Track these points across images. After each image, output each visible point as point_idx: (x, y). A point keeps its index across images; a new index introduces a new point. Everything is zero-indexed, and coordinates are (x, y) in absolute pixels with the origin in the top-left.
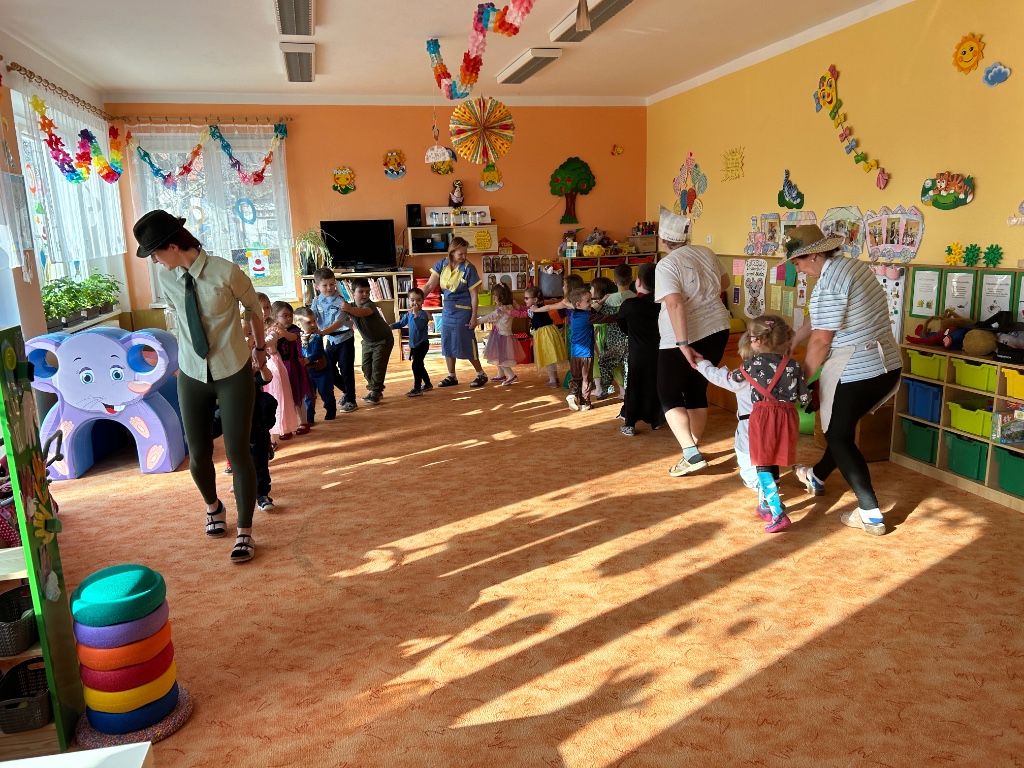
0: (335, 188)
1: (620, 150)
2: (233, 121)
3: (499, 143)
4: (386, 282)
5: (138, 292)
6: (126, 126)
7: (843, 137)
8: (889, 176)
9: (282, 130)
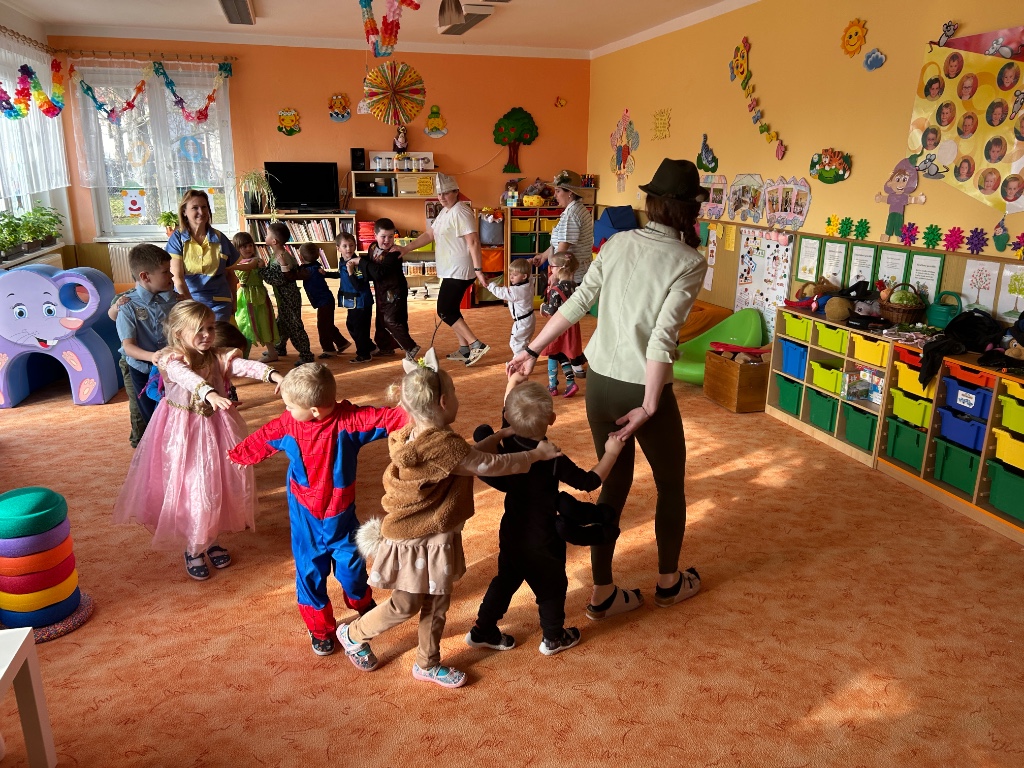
0: (280, 129)
1: (563, 102)
2: (178, 58)
3: (409, 106)
4: (328, 223)
5: (82, 225)
6: (70, 60)
7: (752, 108)
8: (786, 148)
9: (226, 68)
